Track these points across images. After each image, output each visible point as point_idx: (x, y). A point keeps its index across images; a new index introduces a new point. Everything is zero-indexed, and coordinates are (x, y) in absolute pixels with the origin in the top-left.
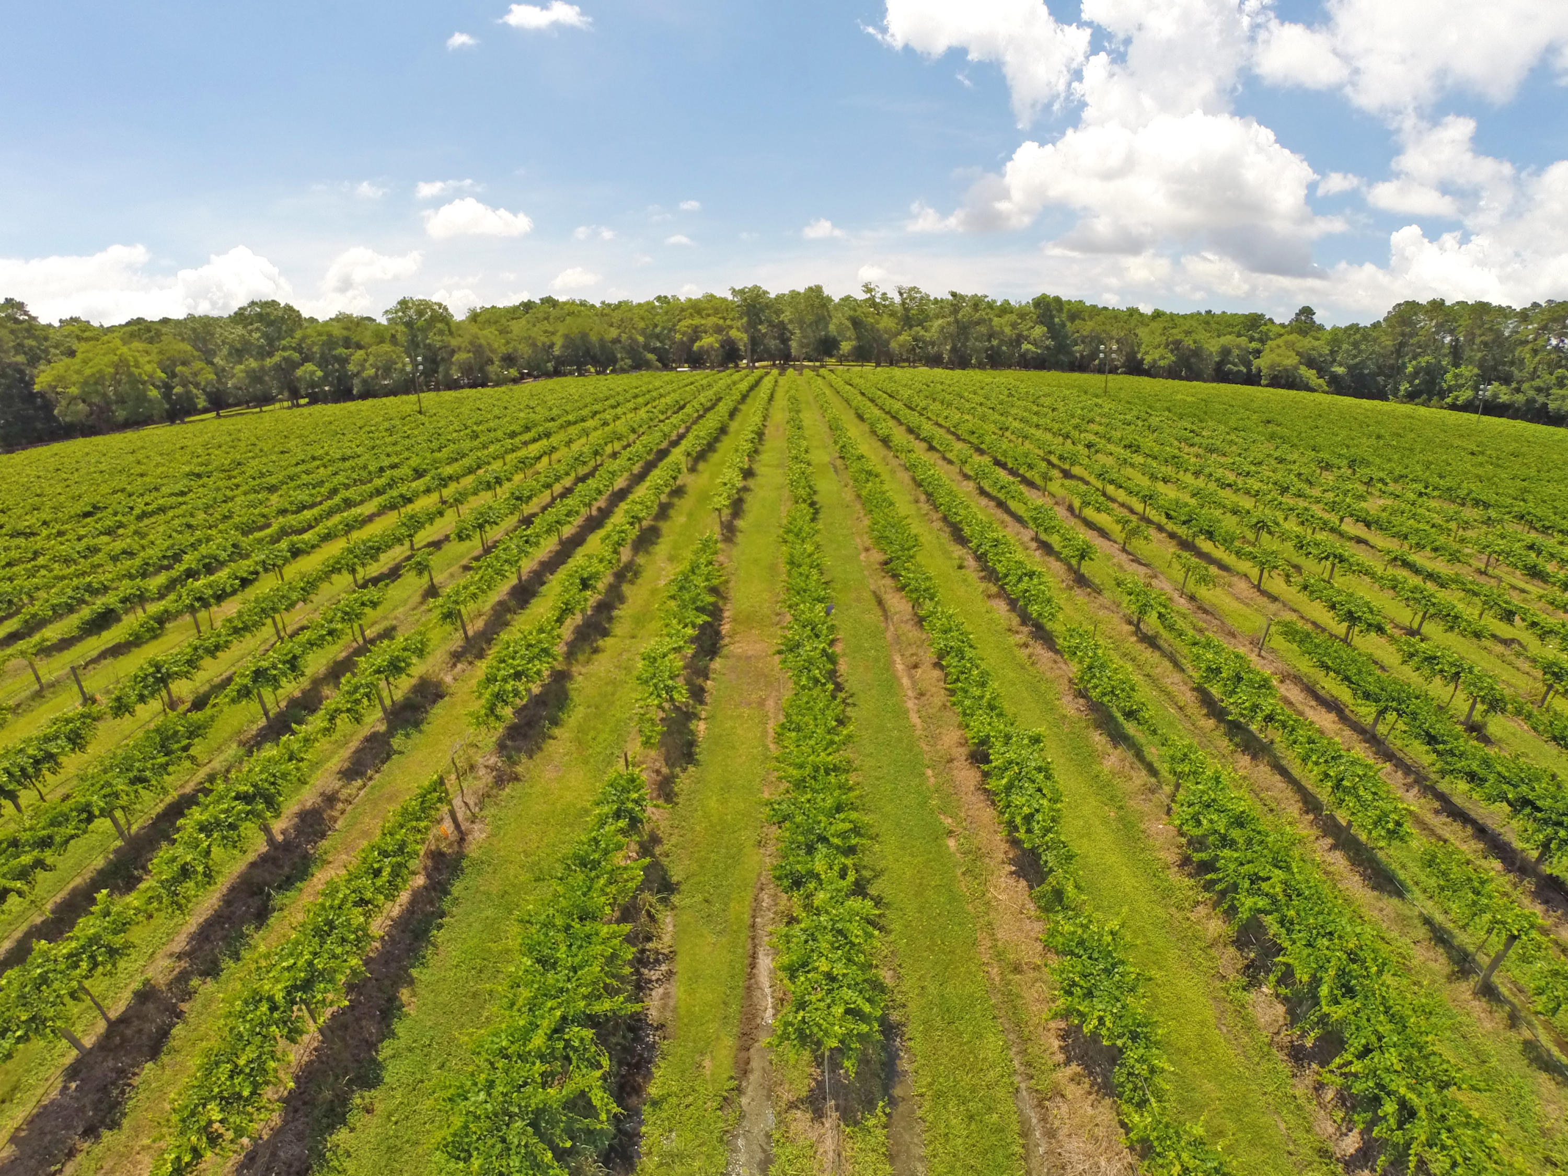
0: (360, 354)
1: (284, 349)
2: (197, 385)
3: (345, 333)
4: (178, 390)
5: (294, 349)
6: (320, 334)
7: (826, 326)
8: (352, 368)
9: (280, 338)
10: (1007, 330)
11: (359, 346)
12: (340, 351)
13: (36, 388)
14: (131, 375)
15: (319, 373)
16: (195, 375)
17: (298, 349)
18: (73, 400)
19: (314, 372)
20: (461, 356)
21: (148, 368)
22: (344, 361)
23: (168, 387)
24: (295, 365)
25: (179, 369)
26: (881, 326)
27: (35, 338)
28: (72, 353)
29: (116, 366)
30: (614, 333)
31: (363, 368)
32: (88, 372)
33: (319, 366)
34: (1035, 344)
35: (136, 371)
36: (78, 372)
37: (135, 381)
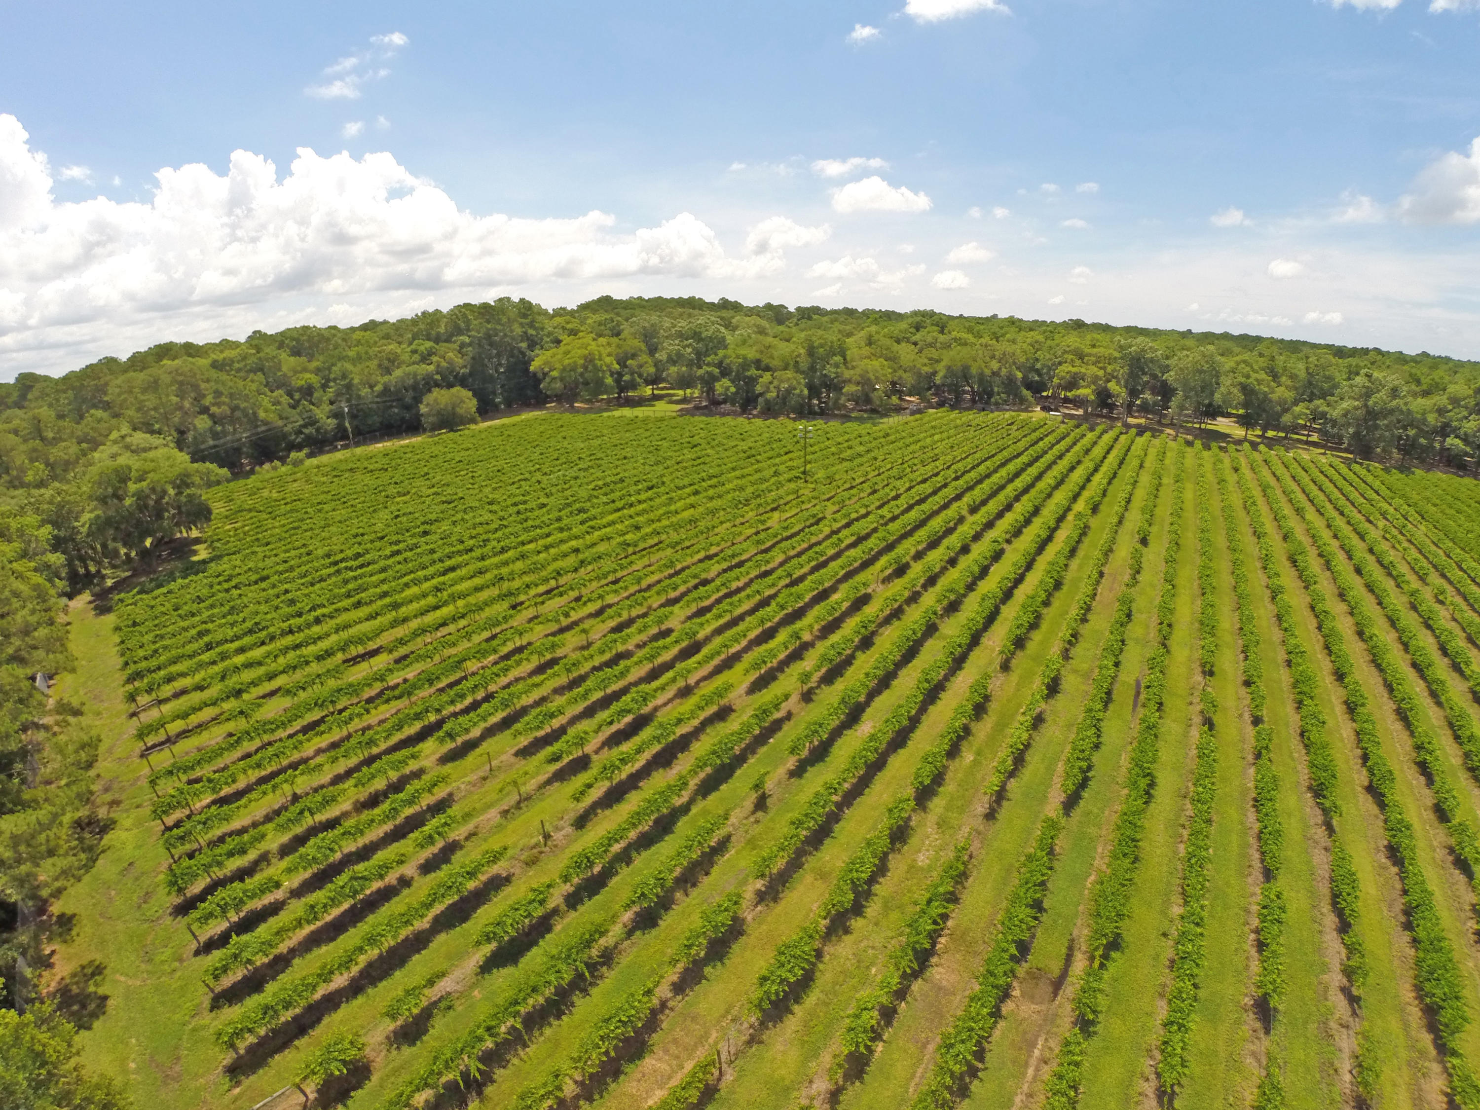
0: (767, 377)
1: (708, 365)
2: (640, 376)
3: (758, 356)
4: (627, 378)
5: (715, 366)
6: (738, 357)
7: (1212, 394)
8: (759, 389)
9: (707, 354)
10: (1431, 418)
11: (767, 369)
12: (753, 372)
13: (532, 368)
14: (595, 366)
15: (733, 389)
16: (641, 366)
17: (719, 365)
18: (554, 379)
19: (727, 389)
20: (849, 389)
21: (608, 360)
22: (753, 381)
23: (620, 375)
24: (715, 379)
25: (629, 362)
26: (1274, 397)
27: (535, 329)
28: (558, 342)
29: (585, 358)
30: (995, 365)
31: (768, 390)
32: (567, 362)
33: (733, 382)
34: (1466, 440)
35: (599, 363)
36: (560, 361)
37: (597, 369)
